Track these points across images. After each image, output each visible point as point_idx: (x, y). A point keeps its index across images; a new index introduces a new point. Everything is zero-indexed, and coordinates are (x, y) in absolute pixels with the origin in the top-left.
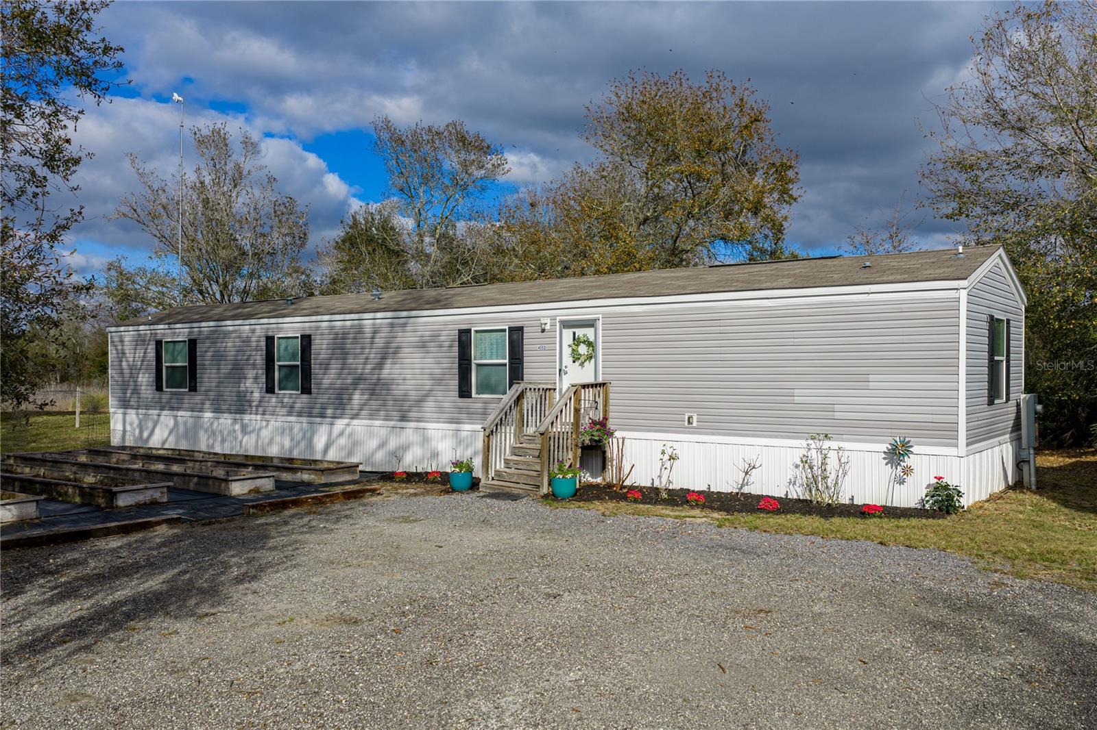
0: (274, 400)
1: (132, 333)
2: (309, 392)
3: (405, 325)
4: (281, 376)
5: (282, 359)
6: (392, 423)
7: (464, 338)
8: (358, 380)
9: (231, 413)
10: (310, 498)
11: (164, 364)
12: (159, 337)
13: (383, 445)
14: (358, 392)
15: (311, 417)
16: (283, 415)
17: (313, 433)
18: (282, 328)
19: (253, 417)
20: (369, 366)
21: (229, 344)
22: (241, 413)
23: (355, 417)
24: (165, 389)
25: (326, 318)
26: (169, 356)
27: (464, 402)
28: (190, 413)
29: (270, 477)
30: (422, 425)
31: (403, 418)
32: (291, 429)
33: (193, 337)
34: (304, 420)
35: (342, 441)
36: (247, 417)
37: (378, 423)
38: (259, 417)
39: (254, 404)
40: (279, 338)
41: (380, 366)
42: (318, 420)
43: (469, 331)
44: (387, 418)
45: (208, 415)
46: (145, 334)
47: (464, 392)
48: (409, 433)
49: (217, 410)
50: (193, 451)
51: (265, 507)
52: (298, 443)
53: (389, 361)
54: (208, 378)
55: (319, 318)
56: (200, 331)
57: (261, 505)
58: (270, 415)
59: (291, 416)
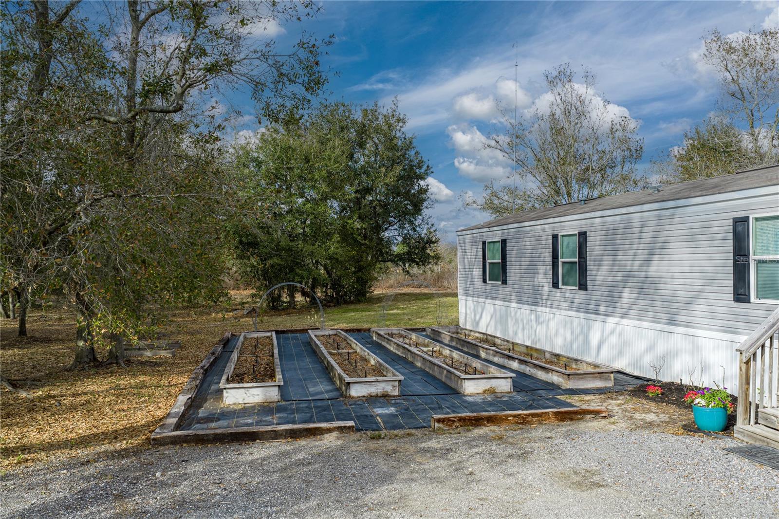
0: (558, 294)
1: (469, 236)
2: (586, 289)
3: (672, 217)
4: (565, 271)
5: (565, 256)
6: (659, 326)
7: (740, 228)
8: (628, 277)
9: (529, 304)
10: (511, 416)
11: (488, 261)
12: (484, 239)
13: (651, 348)
14: (627, 290)
15: (587, 313)
16: (565, 310)
17: (589, 328)
18: (564, 226)
19: (544, 309)
20: (637, 263)
21: (528, 243)
22: (535, 305)
23: (624, 316)
24: (488, 282)
25: (598, 214)
26: (491, 254)
27: (741, 308)
28: (503, 302)
29: (507, 378)
30: (691, 331)
31: (672, 322)
32: (572, 323)
33: (504, 238)
34: (582, 315)
35: (614, 339)
36: (539, 309)
37: (646, 324)
38: (548, 310)
39: (544, 297)
40: (563, 236)
41: (648, 262)
42: (593, 316)
43: (745, 220)
44: (655, 320)
45: (514, 305)
46: (477, 237)
47: (741, 295)
48: (678, 338)
49: (520, 302)
50: (494, 337)
51: (453, 421)
52: (577, 337)
53: (656, 257)
54: (514, 272)
55: (592, 215)
56: (508, 232)
57: (449, 420)
58: (556, 308)
59: (572, 310)
